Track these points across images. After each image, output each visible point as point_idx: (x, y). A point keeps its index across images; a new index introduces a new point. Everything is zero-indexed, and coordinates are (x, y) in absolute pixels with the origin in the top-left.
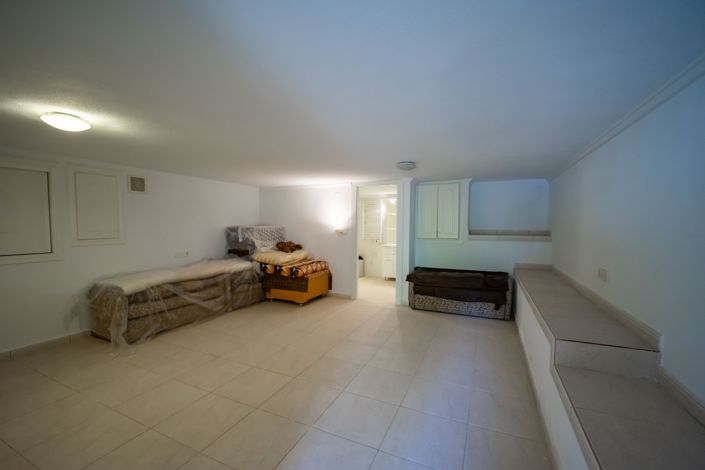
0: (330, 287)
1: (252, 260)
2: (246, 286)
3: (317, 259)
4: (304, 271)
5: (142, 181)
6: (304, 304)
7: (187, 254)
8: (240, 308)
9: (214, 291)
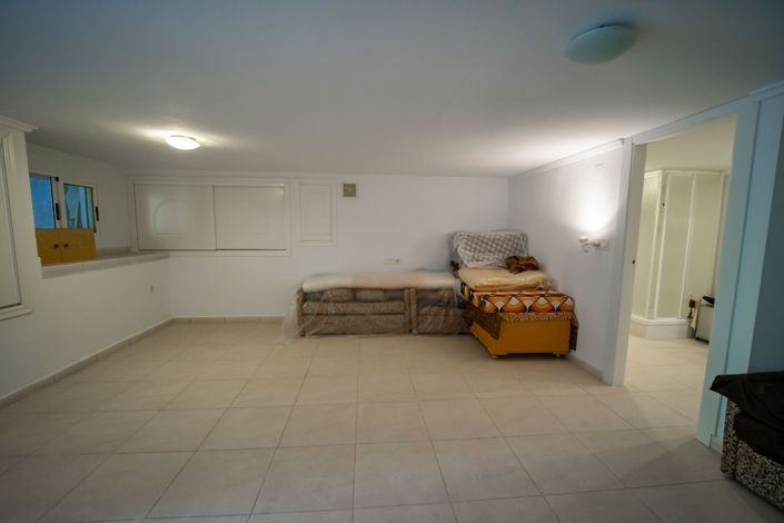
0: (573, 344)
1: (456, 276)
2: (435, 309)
3: (561, 290)
4: (499, 304)
5: (353, 187)
6: (500, 357)
7: (398, 261)
8: (424, 334)
9: (394, 306)
